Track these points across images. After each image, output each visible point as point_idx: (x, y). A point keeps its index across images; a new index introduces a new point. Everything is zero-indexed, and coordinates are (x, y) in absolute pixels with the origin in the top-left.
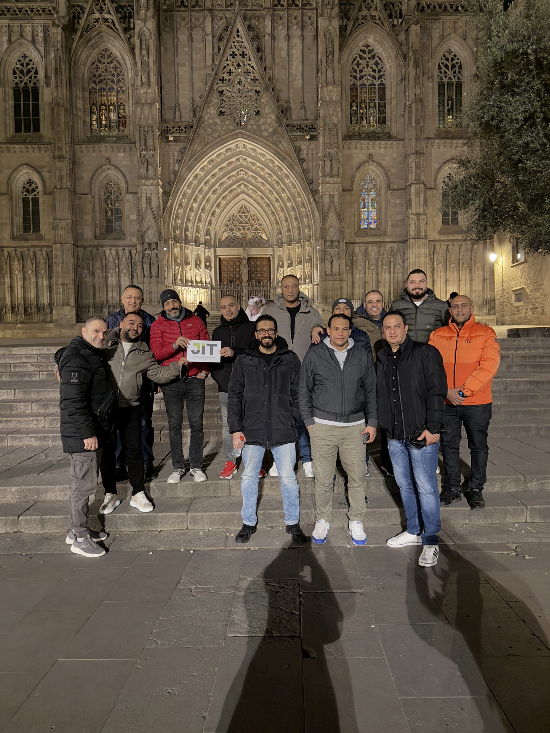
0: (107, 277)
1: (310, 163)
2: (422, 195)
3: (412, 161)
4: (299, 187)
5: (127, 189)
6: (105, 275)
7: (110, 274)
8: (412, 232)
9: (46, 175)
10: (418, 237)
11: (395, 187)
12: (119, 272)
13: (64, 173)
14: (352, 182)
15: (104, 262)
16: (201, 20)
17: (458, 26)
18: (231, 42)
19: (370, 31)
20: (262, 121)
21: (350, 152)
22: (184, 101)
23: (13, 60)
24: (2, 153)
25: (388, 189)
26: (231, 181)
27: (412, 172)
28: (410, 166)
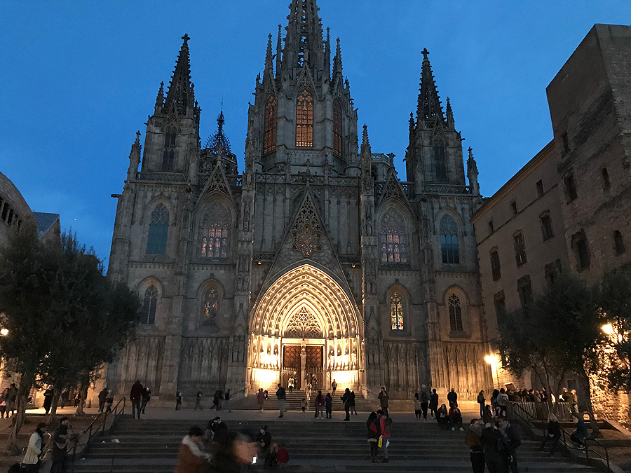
0: (202, 361)
1: (355, 283)
2: (435, 310)
3: (427, 286)
4: (347, 298)
5: (224, 295)
6: (200, 358)
7: (204, 358)
8: (430, 337)
9: (165, 283)
10: (434, 339)
11: (416, 302)
12: (211, 356)
13: (181, 284)
14: (385, 298)
15: (201, 348)
16: (282, 189)
17: (451, 201)
18: (303, 204)
19: (393, 201)
20: (322, 254)
21: (383, 277)
22: (268, 238)
23: (153, 207)
24: (136, 267)
25: (411, 303)
26: (297, 291)
27: (427, 294)
28: (426, 290)
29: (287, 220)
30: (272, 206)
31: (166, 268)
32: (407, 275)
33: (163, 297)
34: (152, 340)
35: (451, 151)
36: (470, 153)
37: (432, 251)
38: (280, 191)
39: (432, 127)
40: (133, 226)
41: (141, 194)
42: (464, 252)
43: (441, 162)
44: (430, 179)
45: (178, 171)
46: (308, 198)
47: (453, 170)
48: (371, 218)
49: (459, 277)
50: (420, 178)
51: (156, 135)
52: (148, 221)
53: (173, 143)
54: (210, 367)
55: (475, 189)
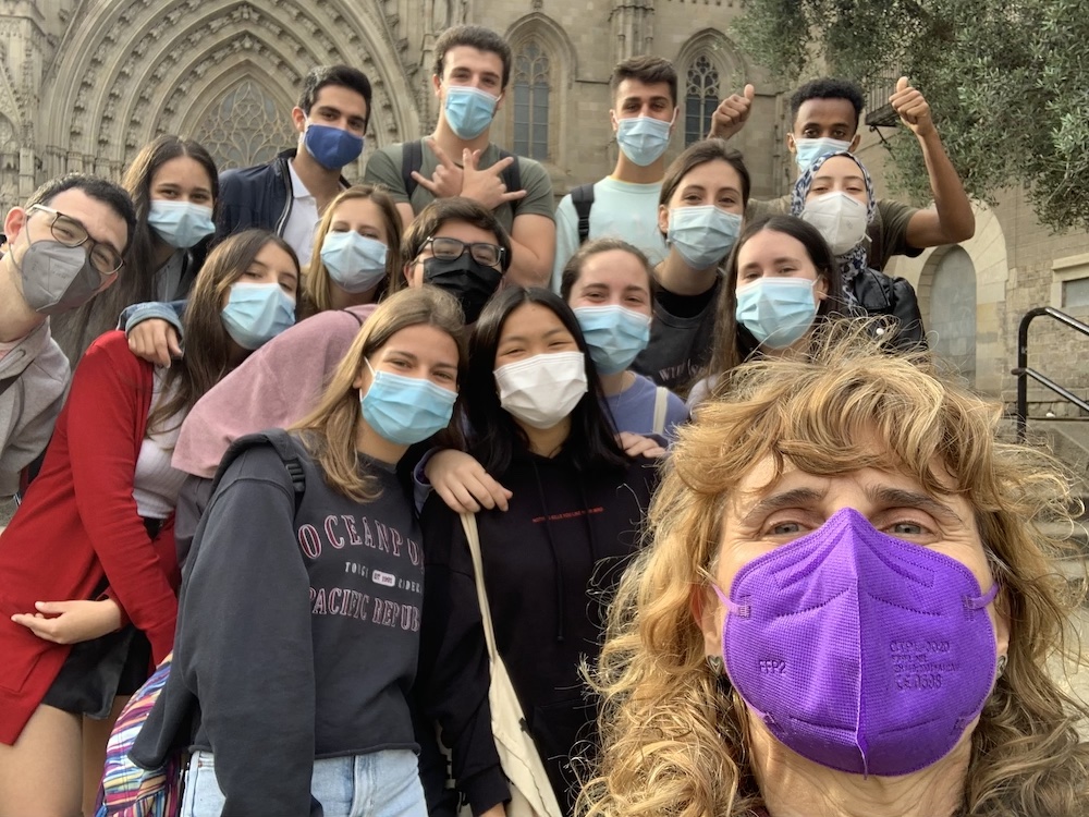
3: (624, 21)
11: (589, 76)
25: (574, 78)
26: (220, 28)
27: (624, 46)
28: (620, 33)
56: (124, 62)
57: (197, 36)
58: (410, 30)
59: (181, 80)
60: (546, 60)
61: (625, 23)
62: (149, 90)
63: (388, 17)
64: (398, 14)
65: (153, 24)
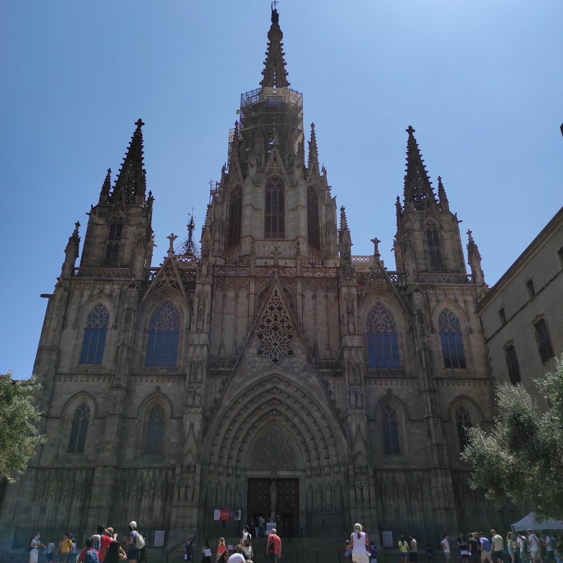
0: (141, 500)
1: (337, 395)
2: (440, 427)
5: (172, 414)
6: (139, 496)
7: (144, 497)
9: (100, 400)
10: (441, 466)
11: (414, 418)
12: (153, 494)
13: (118, 399)
14: (375, 413)
15: (140, 483)
16: (246, 283)
17: (451, 292)
18: (270, 300)
19: (380, 294)
20: (294, 360)
21: (371, 386)
22: (228, 341)
23: (90, 308)
24: (65, 381)
25: (408, 419)
26: (265, 408)
27: (427, 407)
28: (425, 401)
29: (251, 319)
30: (233, 303)
31: (101, 381)
32: (402, 384)
33: (96, 417)
34: (78, 473)
35: (446, 235)
36: (470, 236)
37: (430, 352)
38: (243, 285)
39: (423, 209)
40: (65, 331)
41: (77, 293)
42: (471, 353)
43: (435, 249)
44: (423, 267)
45: (122, 266)
46: (276, 292)
47: (451, 257)
48: (353, 314)
49: (466, 384)
50: (411, 266)
51: (99, 227)
52: (83, 325)
53: (119, 234)
54: (151, 509)
55: (479, 277)
56: (231, 425)
57: (257, 412)
58: (340, 405)
59: (250, 429)
60: (395, 413)
61: (426, 397)
62: (238, 434)
63: (331, 401)
64: (335, 400)
65: (242, 409)
